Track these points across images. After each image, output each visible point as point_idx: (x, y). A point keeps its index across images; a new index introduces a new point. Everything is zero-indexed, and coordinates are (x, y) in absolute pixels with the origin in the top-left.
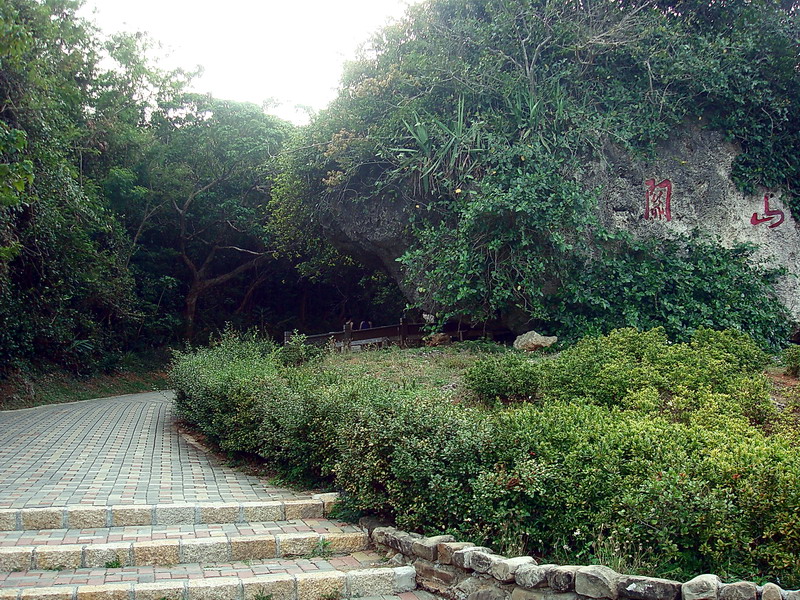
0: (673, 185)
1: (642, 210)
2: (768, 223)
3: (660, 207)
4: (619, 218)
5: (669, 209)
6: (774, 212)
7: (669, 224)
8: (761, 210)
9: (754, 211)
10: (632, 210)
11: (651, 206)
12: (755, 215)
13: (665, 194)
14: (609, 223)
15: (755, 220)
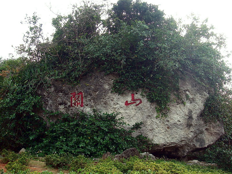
0: (83, 94)
1: (69, 104)
2: (135, 104)
3: (78, 102)
4: (61, 107)
5: (82, 102)
6: (137, 100)
7: (82, 108)
8: (129, 99)
9: (126, 100)
10: (65, 104)
11: (73, 102)
12: (127, 101)
13: (80, 97)
14: (57, 109)
15: (127, 104)
